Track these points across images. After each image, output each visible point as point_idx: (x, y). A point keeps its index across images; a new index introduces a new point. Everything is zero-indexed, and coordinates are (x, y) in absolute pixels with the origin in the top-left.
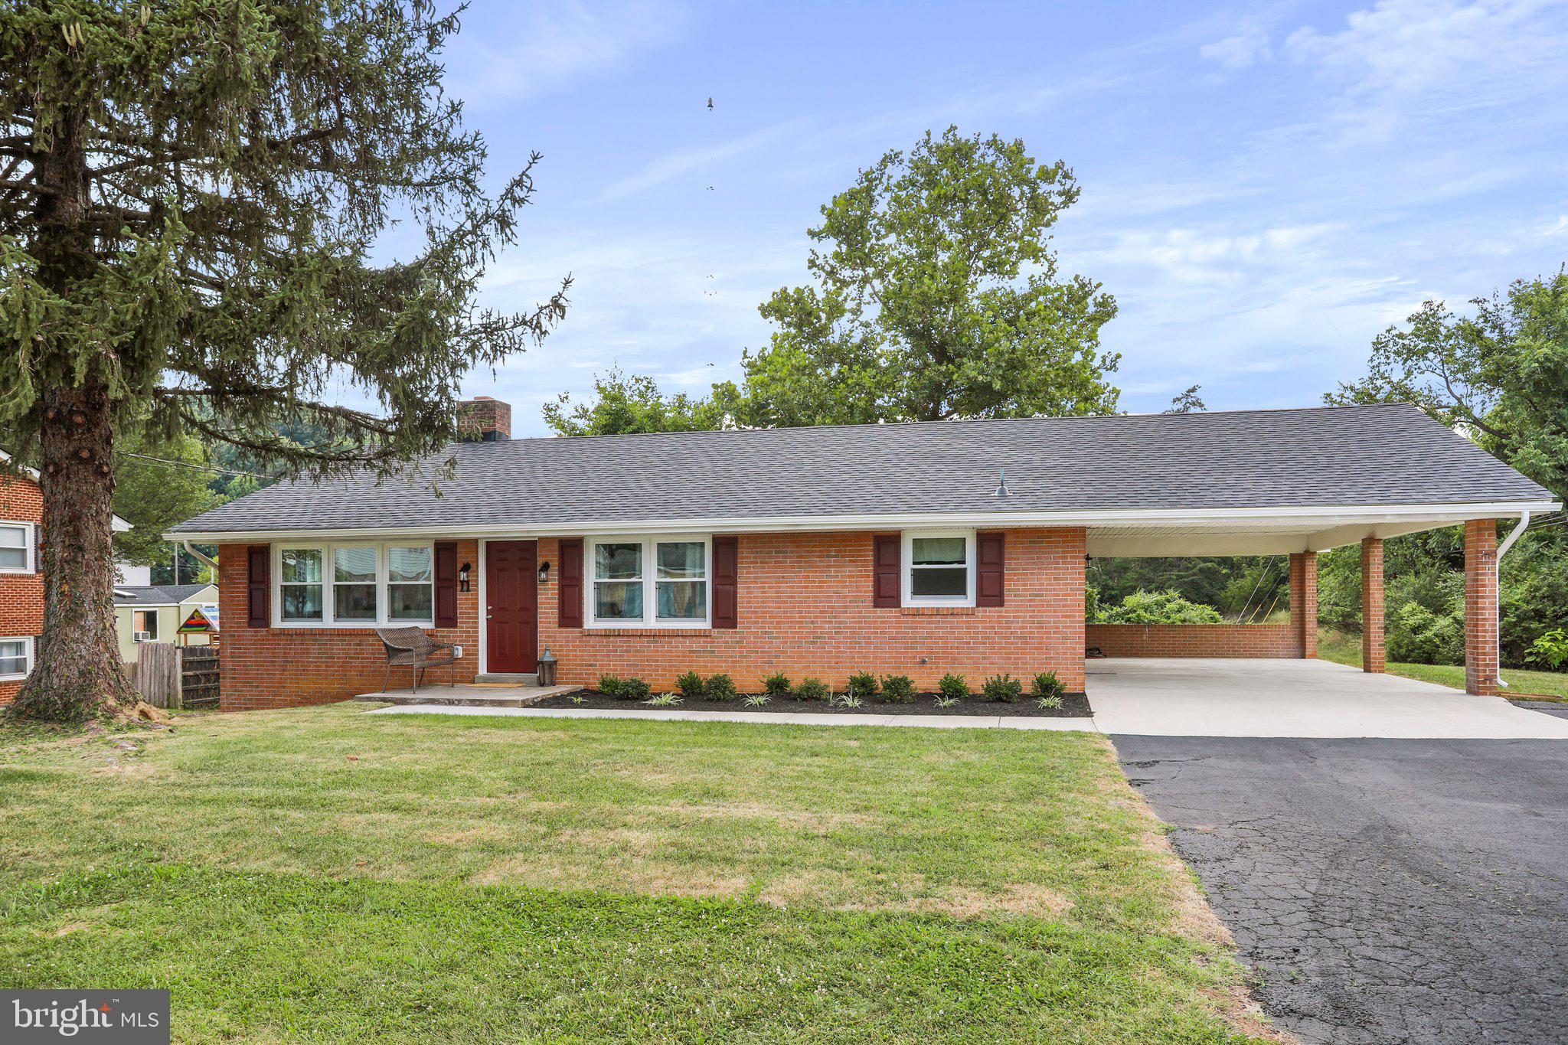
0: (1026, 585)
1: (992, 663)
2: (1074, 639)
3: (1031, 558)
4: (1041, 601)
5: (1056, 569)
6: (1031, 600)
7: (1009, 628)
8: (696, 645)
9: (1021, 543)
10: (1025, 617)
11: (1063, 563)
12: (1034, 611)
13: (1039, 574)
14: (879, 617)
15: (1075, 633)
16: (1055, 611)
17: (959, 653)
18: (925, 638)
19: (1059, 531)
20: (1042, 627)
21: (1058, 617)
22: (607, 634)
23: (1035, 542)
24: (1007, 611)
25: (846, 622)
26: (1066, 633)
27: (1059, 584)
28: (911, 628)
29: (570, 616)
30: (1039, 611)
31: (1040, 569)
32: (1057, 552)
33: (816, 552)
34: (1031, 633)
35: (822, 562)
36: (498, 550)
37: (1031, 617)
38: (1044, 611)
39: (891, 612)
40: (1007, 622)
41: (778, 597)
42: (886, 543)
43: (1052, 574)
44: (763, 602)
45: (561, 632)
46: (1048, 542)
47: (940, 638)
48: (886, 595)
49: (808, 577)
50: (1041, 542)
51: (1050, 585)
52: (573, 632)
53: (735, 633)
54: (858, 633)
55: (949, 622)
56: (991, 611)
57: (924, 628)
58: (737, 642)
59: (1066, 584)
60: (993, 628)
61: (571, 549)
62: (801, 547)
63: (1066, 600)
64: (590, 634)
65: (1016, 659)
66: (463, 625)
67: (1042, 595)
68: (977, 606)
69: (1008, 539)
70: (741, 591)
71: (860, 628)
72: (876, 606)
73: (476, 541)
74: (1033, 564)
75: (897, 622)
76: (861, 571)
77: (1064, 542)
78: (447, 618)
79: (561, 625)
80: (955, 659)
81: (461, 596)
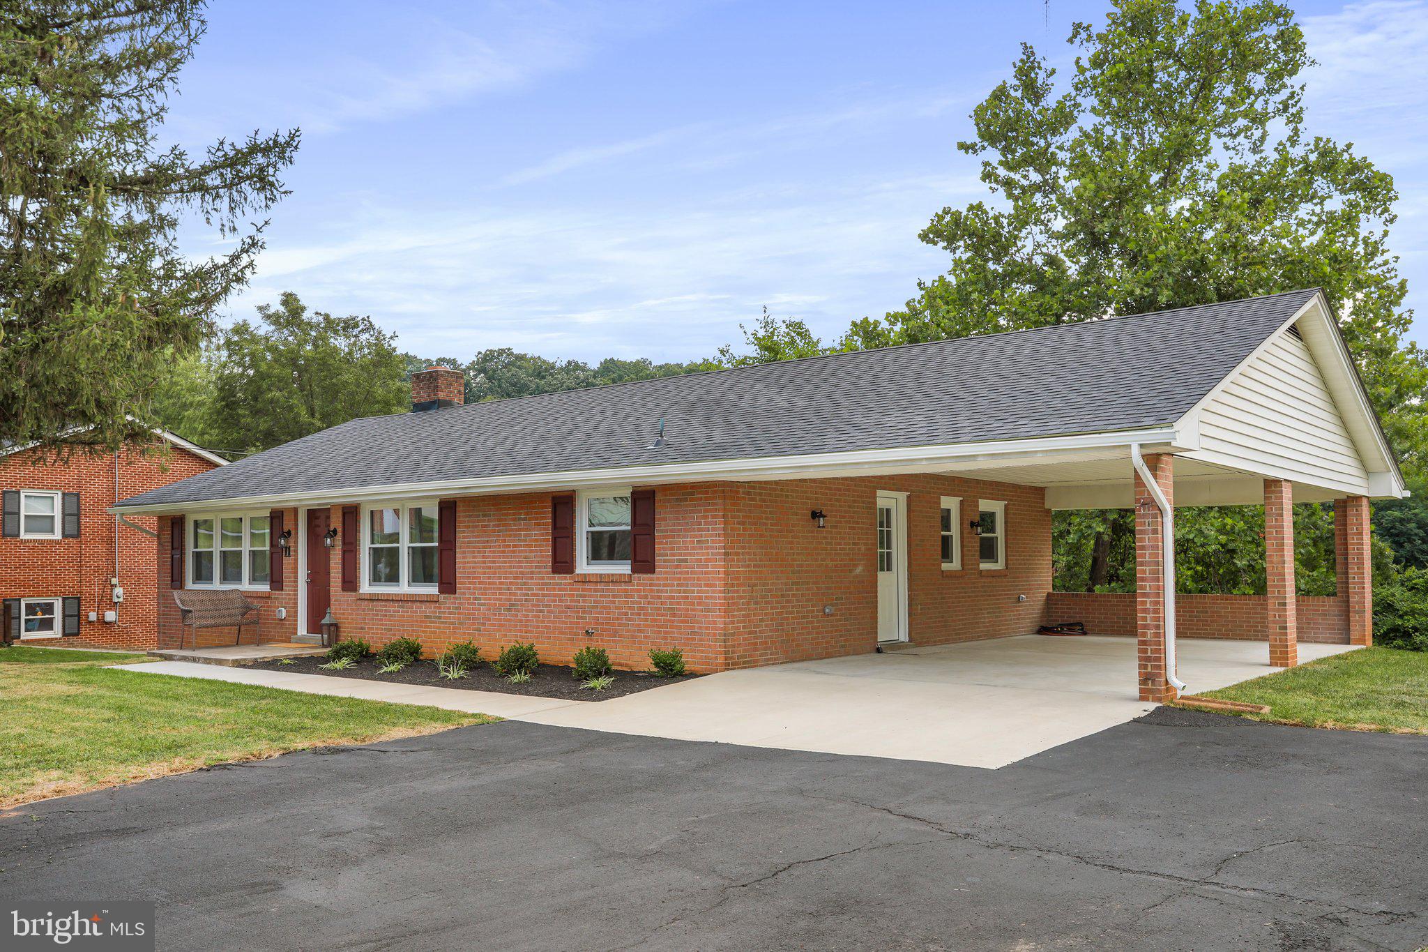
0: (672, 549)
1: (646, 637)
2: (715, 611)
3: (678, 519)
4: (686, 567)
5: (699, 530)
6: (677, 567)
7: (659, 597)
8: (428, 610)
9: (669, 501)
10: (672, 585)
11: (706, 523)
12: (679, 579)
13: (684, 536)
14: (557, 584)
15: (715, 604)
16: (698, 579)
17: (620, 625)
18: (593, 607)
19: (701, 487)
20: (687, 598)
21: (700, 585)
22: (377, 599)
23: (681, 500)
24: (658, 579)
25: (532, 589)
26: (707, 604)
27: (701, 548)
28: (581, 596)
29: (349, 580)
30: (685, 579)
31: (685, 530)
32: (699, 511)
33: (510, 514)
34: (678, 603)
35: (515, 525)
36: (316, 517)
37: (678, 585)
38: (690, 579)
39: (566, 578)
40: (658, 591)
41: (484, 562)
42: (562, 504)
43: (696, 536)
44: (474, 568)
45: (344, 596)
46: (692, 500)
47: (604, 608)
48: (562, 562)
49: (505, 541)
50: (686, 500)
51: (693, 548)
52: (350, 596)
53: (455, 599)
54: (543, 601)
55: (612, 590)
56: (644, 578)
57: (590, 596)
58: (456, 608)
59: (707, 548)
60: (646, 597)
61: (351, 515)
62: (501, 510)
63: (707, 566)
64: (363, 598)
65: (666, 633)
66: (287, 588)
67: (686, 561)
68: (633, 573)
69: (659, 497)
70: (459, 557)
71: (544, 595)
72: (554, 572)
73: (295, 510)
74: (679, 524)
75: (571, 590)
76: (543, 535)
77: (706, 499)
78: (277, 582)
79: (344, 589)
80: (616, 631)
81: (286, 561)
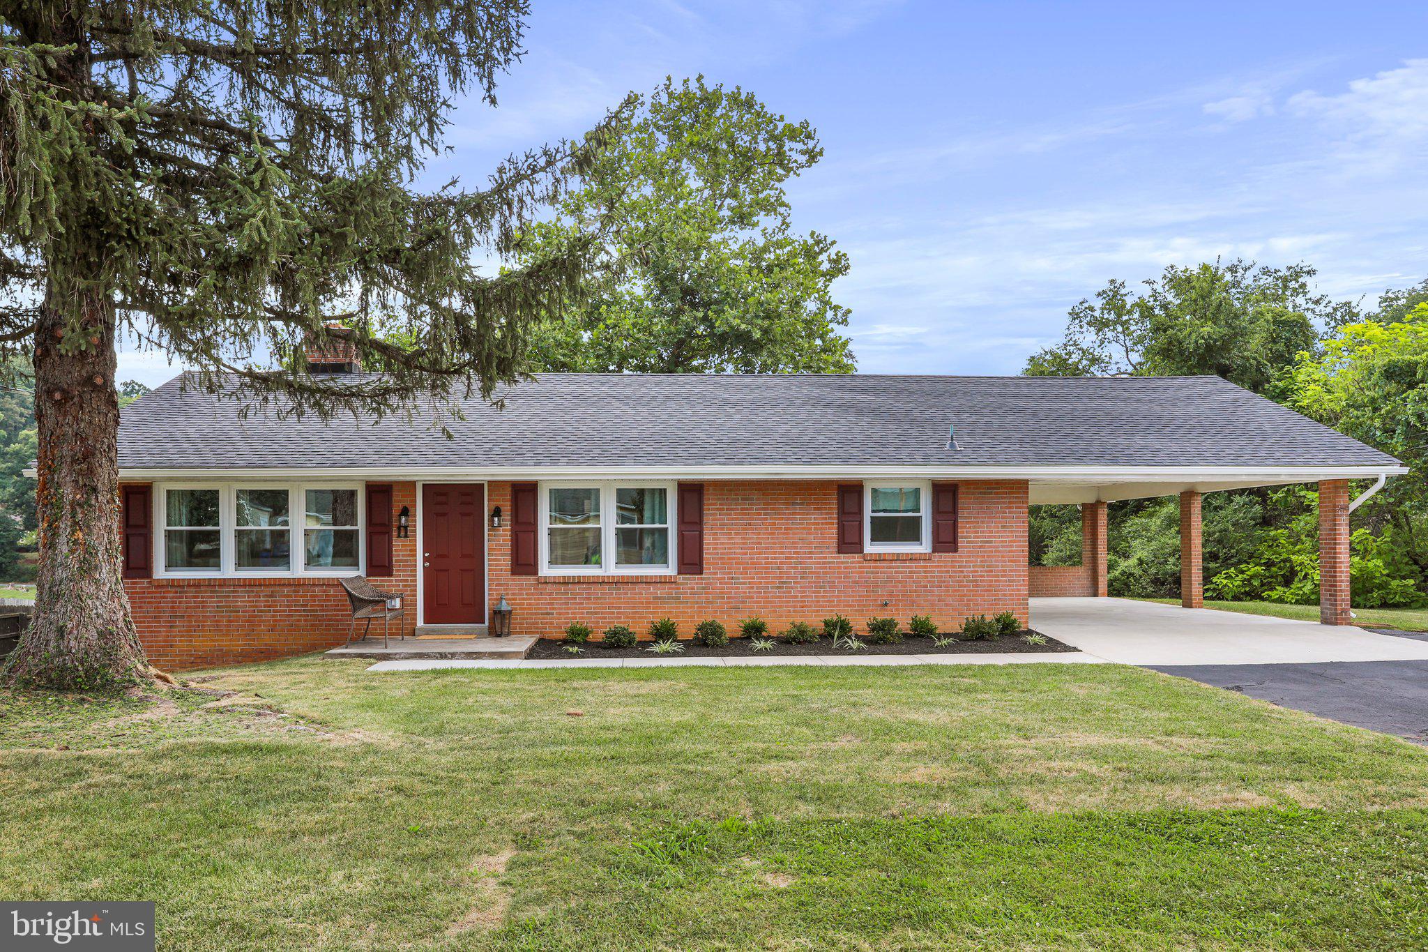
0: (976, 532)
1: (947, 605)
2: (1019, 581)
3: (981, 508)
4: (990, 547)
5: (1003, 517)
6: (981, 547)
7: (962, 572)
8: (660, 591)
9: (973, 494)
10: (976, 562)
11: (1010, 512)
12: (984, 556)
13: (988, 522)
14: (842, 563)
15: (1020, 576)
16: (1002, 556)
17: (917, 596)
18: (886, 582)
19: (1006, 483)
20: (991, 571)
21: (1004, 561)
22: (566, 582)
23: (985, 493)
24: (960, 557)
25: (811, 568)
26: (1012, 576)
27: (1005, 532)
28: (872, 572)
29: (524, 562)
30: (988, 556)
31: (989, 518)
32: (1004, 503)
33: (781, 499)
34: (981, 576)
35: (787, 509)
36: (435, 492)
37: (981, 562)
38: (993, 557)
39: (854, 558)
40: (960, 567)
41: (744, 544)
42: (849, 492)
43: (1000, 522)
44: (730, 548)
45: (514, 580)
46: (997, 493)
47: (899, 582)
48: (849, 542)
49: (774, 524)
50: (991, 493)
51: (998, 532)
52: (527, 580)
53: (701, 579)
54: (825, 578)
55: (908, 567)
56: (946, 556)
57: (884, 572)
58: (704, 588)
59: (1012, 532)
60: (948, 572)
61: (524, 493)
62: (768, 494)
63: (1012, 546)
64: (546, 582)
65: (969, 600)
66: (399, 573)
67: (991, 542)
68: (934, 551)
69: (962, 489)
70: (707, 538)
71: (825, 573)
72: (839, 553)
73: (413, 484)
74: (984, 513)
75: (860, 567)
76: (825, 519)
77: (1010, 493)
78: (380, 565)
79: (514, 573)
80: (913, 601)
81: (397, 543)
